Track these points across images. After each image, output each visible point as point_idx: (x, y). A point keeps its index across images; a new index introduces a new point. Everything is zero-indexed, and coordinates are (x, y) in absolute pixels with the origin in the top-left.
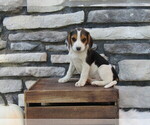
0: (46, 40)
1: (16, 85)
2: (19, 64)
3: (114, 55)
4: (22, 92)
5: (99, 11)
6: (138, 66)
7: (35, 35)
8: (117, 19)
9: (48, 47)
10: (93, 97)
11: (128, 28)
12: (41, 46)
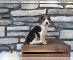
0: (30, 21)
1: (16, 40)
2: (17, 31)
3: (58, 28)
6: (68, 33)
7: (25, 19)
9: (30, 24)
11: (64, 17)
12: (27, 24)
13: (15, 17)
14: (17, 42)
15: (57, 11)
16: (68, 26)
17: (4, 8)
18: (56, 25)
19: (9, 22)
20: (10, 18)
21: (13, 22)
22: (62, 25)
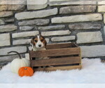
0: (39, 24)
1: (23, 49)
2: (25, 38)
3: (74, 30)
4: (27, 52)
5: (65, 8)
6: (87, 35)
7: (32, 22)
8: (75, 11)
9: (39, 28)
11: (81, 16)
12: (36, 28)
14: (25, 51)
15: (71, 9)
16: (86, 27)
17: (7, 10)
19: (13, 27)
20: (15, 22)
21: (18, 26)
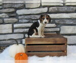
3: (59, 24)
6: (68, 28)
7: (29, 17)
8: (60, 10)
10: (56, 41)
11: (64, 14)
12: (31, 21)
13: (21, 15)
15: (58, 9)
16: (68, 22)
17: (11, 8)
18: (57, 21)
19: (15, 20)
20: (16, 16)
21: (19, 19)
22: (62, 21)
